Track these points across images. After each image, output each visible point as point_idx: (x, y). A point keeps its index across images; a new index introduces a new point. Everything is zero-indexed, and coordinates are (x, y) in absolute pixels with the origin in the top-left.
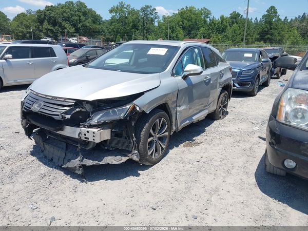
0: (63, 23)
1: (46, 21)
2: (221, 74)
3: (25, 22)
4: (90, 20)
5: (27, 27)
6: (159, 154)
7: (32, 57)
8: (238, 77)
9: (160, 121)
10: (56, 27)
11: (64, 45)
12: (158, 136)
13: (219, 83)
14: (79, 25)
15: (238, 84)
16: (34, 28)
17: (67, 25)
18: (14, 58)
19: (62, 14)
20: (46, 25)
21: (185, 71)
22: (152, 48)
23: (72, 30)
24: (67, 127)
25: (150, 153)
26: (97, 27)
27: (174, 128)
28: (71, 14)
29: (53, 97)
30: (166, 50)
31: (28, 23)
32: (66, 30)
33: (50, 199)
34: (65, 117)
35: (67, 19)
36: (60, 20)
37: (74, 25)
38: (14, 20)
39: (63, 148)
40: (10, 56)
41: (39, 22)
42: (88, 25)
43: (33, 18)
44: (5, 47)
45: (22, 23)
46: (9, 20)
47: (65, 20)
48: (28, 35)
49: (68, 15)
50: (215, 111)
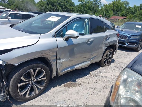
0: (57, 6)
1: (50, 4)
3: (42, 5)
4: (69, 5)
5: (42, 7)
6: (35, 93)
8: (128, 39)
9: (34, 71)
10: (54, 7)
12: (35, 80)
13: (105, 43)
14: (64, 7)
15: (128, 44)
16: (45, 7)
17: (58, 6)
19: (57, 1)
20: (50, 6)
22: (52, 16)
23: (61, 9)
25: (22, 94)
26: (72, 8)
27: (55, 74)
28: (61, 1)
31: (43, 5)
32: (58, 9)
35: (59, 4)
36: (56, 4)
37: (62, 7)
38: (38, 3)
40: (10, 17)
41: (47, 5)
42: (68, 7)
43: (45, 3)
45: (40, 5)
46: (36, 3)
47: (58, 4)
48: (42, 10)
49: (60, 2)
50: (101, 61)
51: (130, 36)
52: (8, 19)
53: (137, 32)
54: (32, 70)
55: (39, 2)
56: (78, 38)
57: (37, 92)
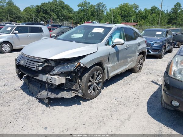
0: (51, 13)
1: (41, 12)
2: (139, 45)
3: (30, 12)
4: (66, 11)
5: (31, 15)
7: (30, 33)
10: (47, 15)
11: (50, 25)
12: (95, 82)
13: (138, 50)
14: (60, 14)
16: (35, 16)
17: (53, 14)
18: (19, 33)
19: (51, 7)
20: (41, 14)
21: (114, 43)
22: (95, 28)
23: (56, 17)
24: (40, 74)
25: (90, 92)
26: (70, 15)
27: (106, 77)
28: (55, 7)
29: (32, 57)
30: (104, 29)
32: (52, 17)
33: (28, 117)
34: (39, 69)
36: (49, 11)
37: (57, 15)
38: (24, 11)
39: (38, 87)
40: (17, 32)
41: (38, 12)
42: (65, 14)
43: (34, 10)
44: (15, 27)
45: (28, 12)
46: (21, 11)
47: (52, 11)
48: (31, 19)
50: (134, 67)
51: (153, 43)
52: (15, 34)
53: (158, 39)
54: (95, 72)
55: (26, 9)
56: (124, 44)
57: (97, 92)
